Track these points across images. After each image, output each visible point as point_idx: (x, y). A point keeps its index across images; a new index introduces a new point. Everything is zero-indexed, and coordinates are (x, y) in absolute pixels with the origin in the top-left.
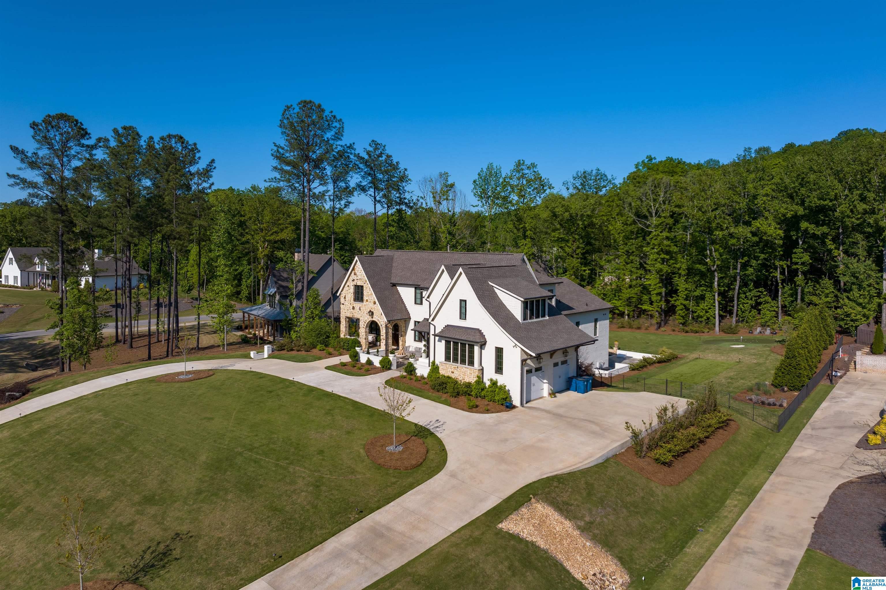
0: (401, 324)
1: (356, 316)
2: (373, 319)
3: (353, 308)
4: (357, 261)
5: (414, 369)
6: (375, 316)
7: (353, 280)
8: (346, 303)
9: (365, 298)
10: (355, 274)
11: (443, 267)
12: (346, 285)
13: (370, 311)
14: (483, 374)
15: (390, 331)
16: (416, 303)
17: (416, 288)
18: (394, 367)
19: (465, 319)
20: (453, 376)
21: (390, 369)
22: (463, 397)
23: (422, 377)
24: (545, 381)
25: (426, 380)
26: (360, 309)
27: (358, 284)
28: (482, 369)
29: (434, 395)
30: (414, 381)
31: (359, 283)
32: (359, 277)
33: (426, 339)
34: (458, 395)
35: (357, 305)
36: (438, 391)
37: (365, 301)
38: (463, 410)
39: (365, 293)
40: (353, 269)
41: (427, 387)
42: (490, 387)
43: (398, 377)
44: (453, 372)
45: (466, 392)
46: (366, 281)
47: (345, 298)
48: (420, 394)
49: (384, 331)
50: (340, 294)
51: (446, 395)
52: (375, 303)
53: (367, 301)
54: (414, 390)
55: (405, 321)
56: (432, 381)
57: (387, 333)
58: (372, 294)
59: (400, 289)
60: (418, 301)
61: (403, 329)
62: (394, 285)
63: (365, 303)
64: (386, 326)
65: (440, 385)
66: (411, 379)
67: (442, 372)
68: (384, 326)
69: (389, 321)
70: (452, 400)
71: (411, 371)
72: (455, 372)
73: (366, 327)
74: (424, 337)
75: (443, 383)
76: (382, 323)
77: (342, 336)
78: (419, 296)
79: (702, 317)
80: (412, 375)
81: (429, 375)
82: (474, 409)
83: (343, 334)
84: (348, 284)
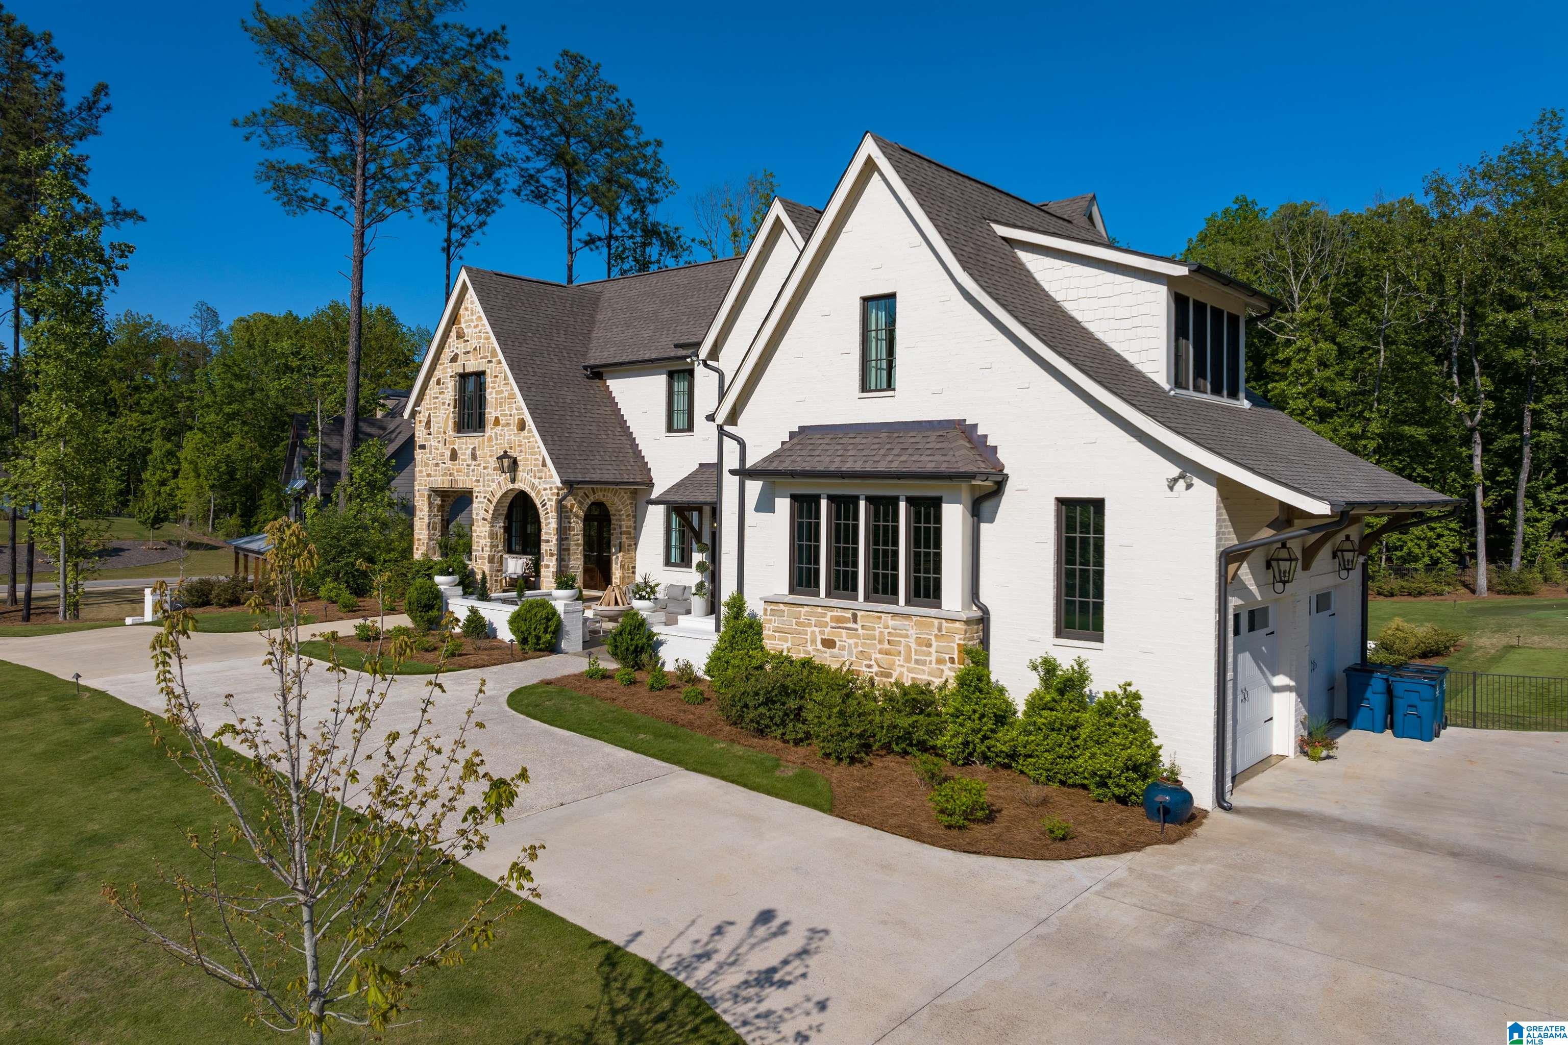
0: (618, 504)
1: (463, 482)
2: (519, 485)
3: (454, 456)
4: (464, 288)
5: (652, 645)
6: (521, 474)
7: (454, 359)
8: (432, 442)
9: (491, 413)
10: (460, 336)
11: (777, 209)
12: (434, 380)
13: (505, 455)
14: (985, 642)
15: (577, 526)
16: (670, 429)
17: (671, 375)
18: (573, 640)
19: (890, 386)
20: (829, 659)
21: (553, 648)
22: (891, 761)
23: (686, 674)
24: (1280, 680)
25: (700, 687)
26: (474, 457)
27: (469, 369)
28: (984, 621)
29: (738, 749)
30: (643, 691)
31: (472, 366)
32: (474, 343)
33: (706, 539)
34: (866, 747)
35: (466, 443)
36: (761, 732)
37: (489, 426)
38: (915, 835)
39: (491, 395)
40: (454, 319)
41: (709, 713)
42: (1035, 705)
43: (578, 677)
44: (829, 644)
45: (907, 737)
46: (494, 353)
47: (428, 423)
48: (670, 745)
49: (553, 524)
50: (413, 414)
51: (802, 750)
52: (522, 426)
53: (497, 422)
54: (637, 729)
55: (635, 493)
56: (729, 684)
57: (563, 532)
58: (512, 396)
59: (618, 387)
60: (680, 420)
61: (626, 524)
62: (598, 373)
63: (489, 431)
64: (560, 502)
65: (769, 702)
66: (633, 682)
67: (773, 643)
68: (552, 504)
69: (570, 485)
70: (839, 772)
71: (638, 651)
72: (843, 638)
73: (495, 517)
74: (698, 536)
75: (784, 690)
76: (546, 495)
77: (418, 555)
78: (680, 403)
79: (1416, 559)
80: (638, 666)
81: (717, 661)
82: (979, 831)
83: (423, 549)
84: (438, 374)
